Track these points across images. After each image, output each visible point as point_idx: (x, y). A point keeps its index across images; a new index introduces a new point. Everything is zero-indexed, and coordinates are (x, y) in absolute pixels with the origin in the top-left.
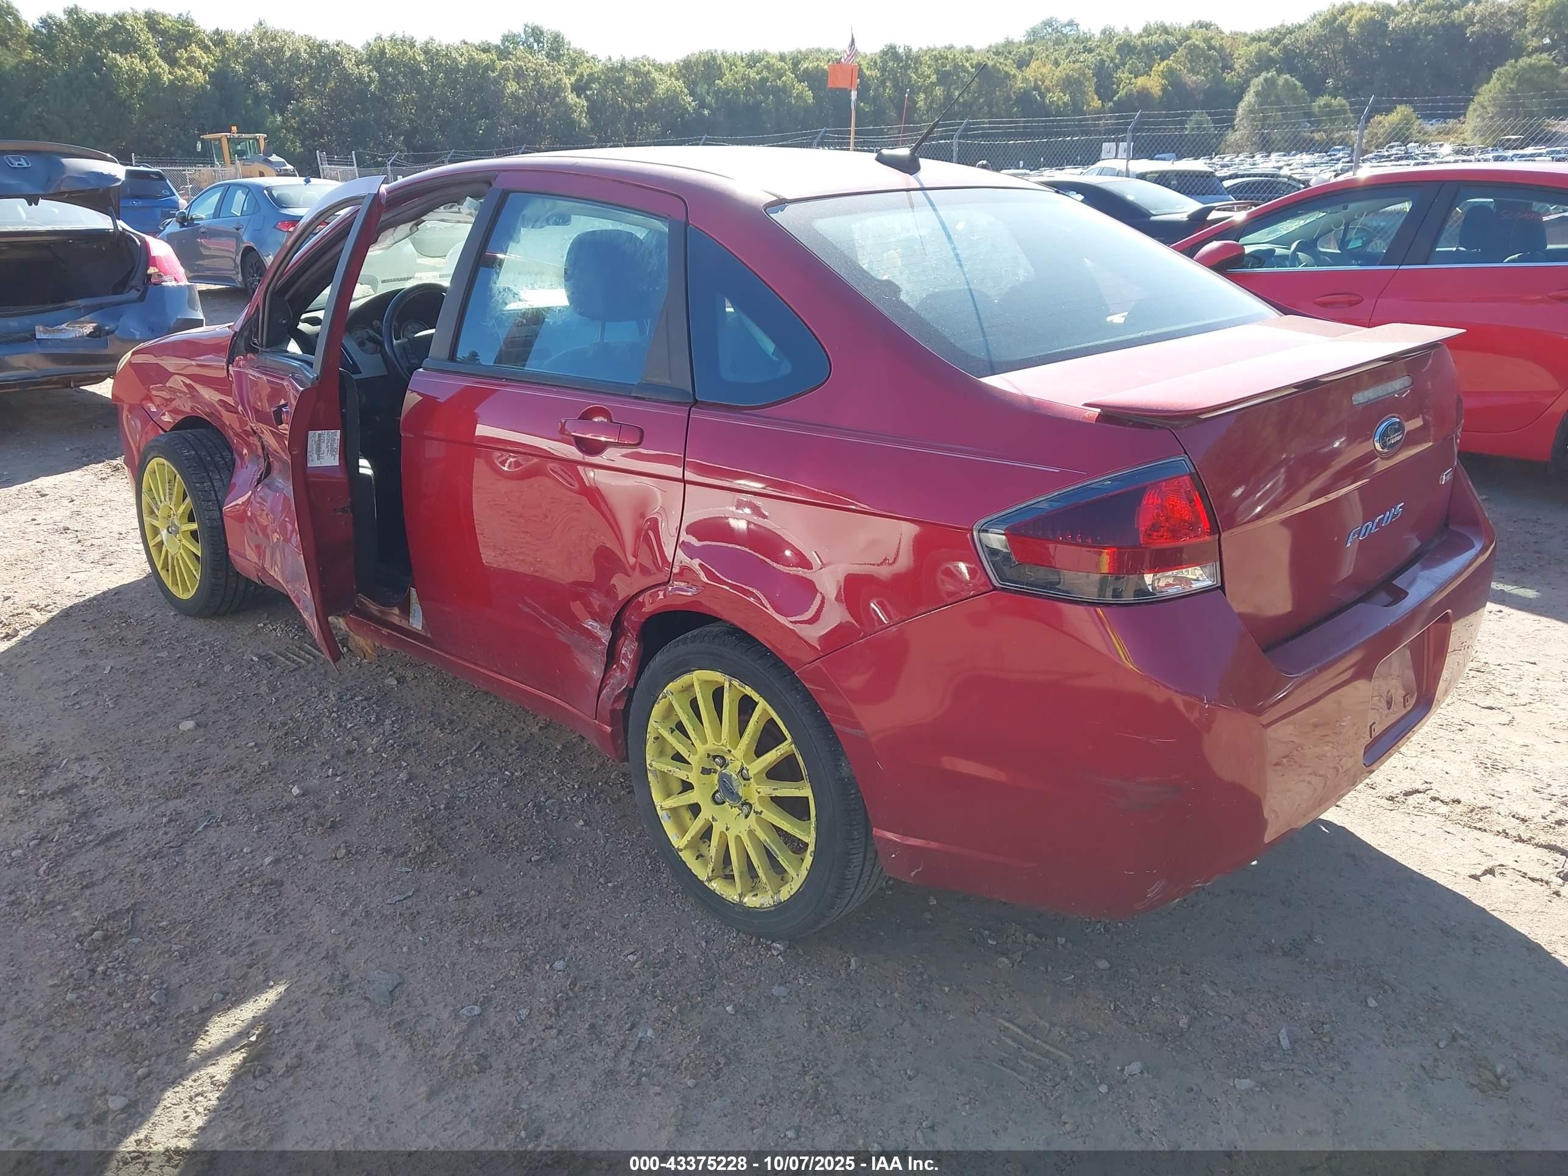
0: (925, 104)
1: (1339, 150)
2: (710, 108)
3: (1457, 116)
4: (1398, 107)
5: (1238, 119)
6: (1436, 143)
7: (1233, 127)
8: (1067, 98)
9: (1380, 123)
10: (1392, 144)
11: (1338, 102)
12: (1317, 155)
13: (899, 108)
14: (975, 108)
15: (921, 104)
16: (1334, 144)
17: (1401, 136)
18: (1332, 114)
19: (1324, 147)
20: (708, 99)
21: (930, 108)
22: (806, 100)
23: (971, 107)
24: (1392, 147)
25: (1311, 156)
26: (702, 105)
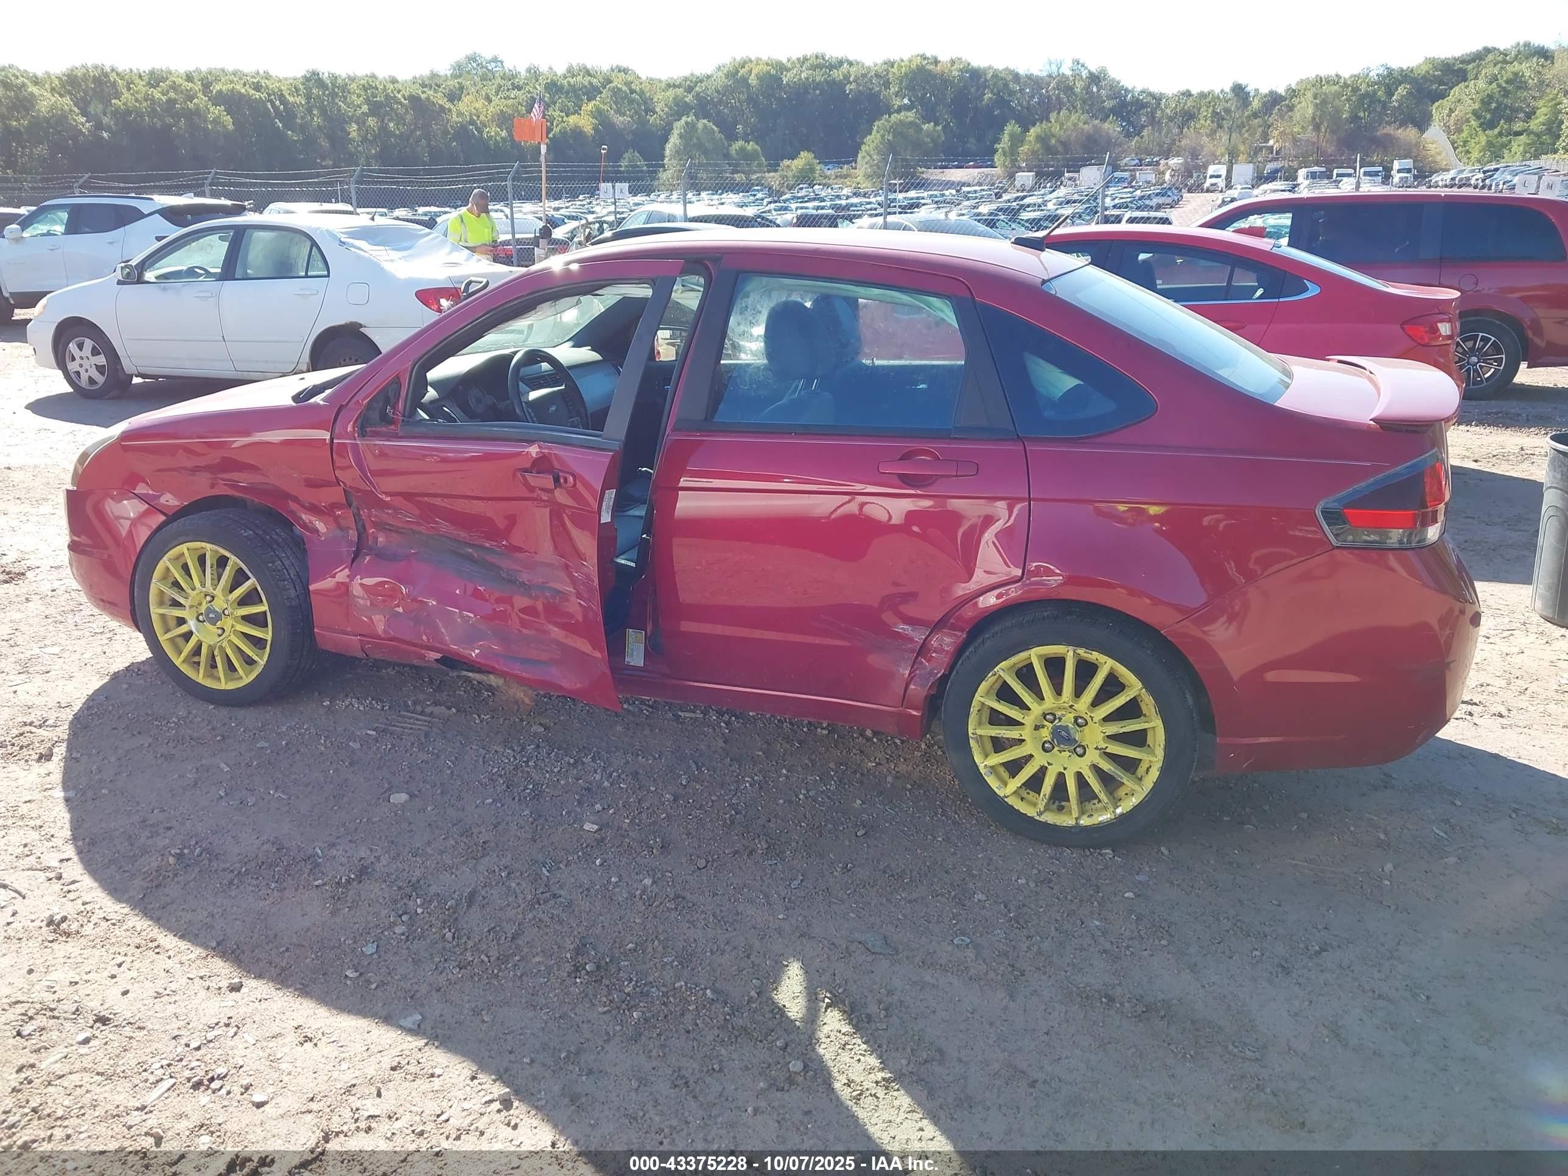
0: (359, 135)
1: (758, 190)
2: (108, 129)
3: (848, 163)
4: (802, 153)
5: (667, 159)
6: (837, 186)
7: (663, 166)
8: (504, 134)
9: (788, 167)
10: (801, 186)
11: (751, 146)
12: (741, 194)
13: (331, 139)
14: (412, 141)
15: (353, 135)
16: (753, 184)
17: (806, 177)
18: (749, 157)
19: (745, 188)
20: (106, 120)
21: (365, 140)
22: (225, 126)
23: (408, 140)
24: (801, 189)
25: (736, 196)
26: (99, 126)
